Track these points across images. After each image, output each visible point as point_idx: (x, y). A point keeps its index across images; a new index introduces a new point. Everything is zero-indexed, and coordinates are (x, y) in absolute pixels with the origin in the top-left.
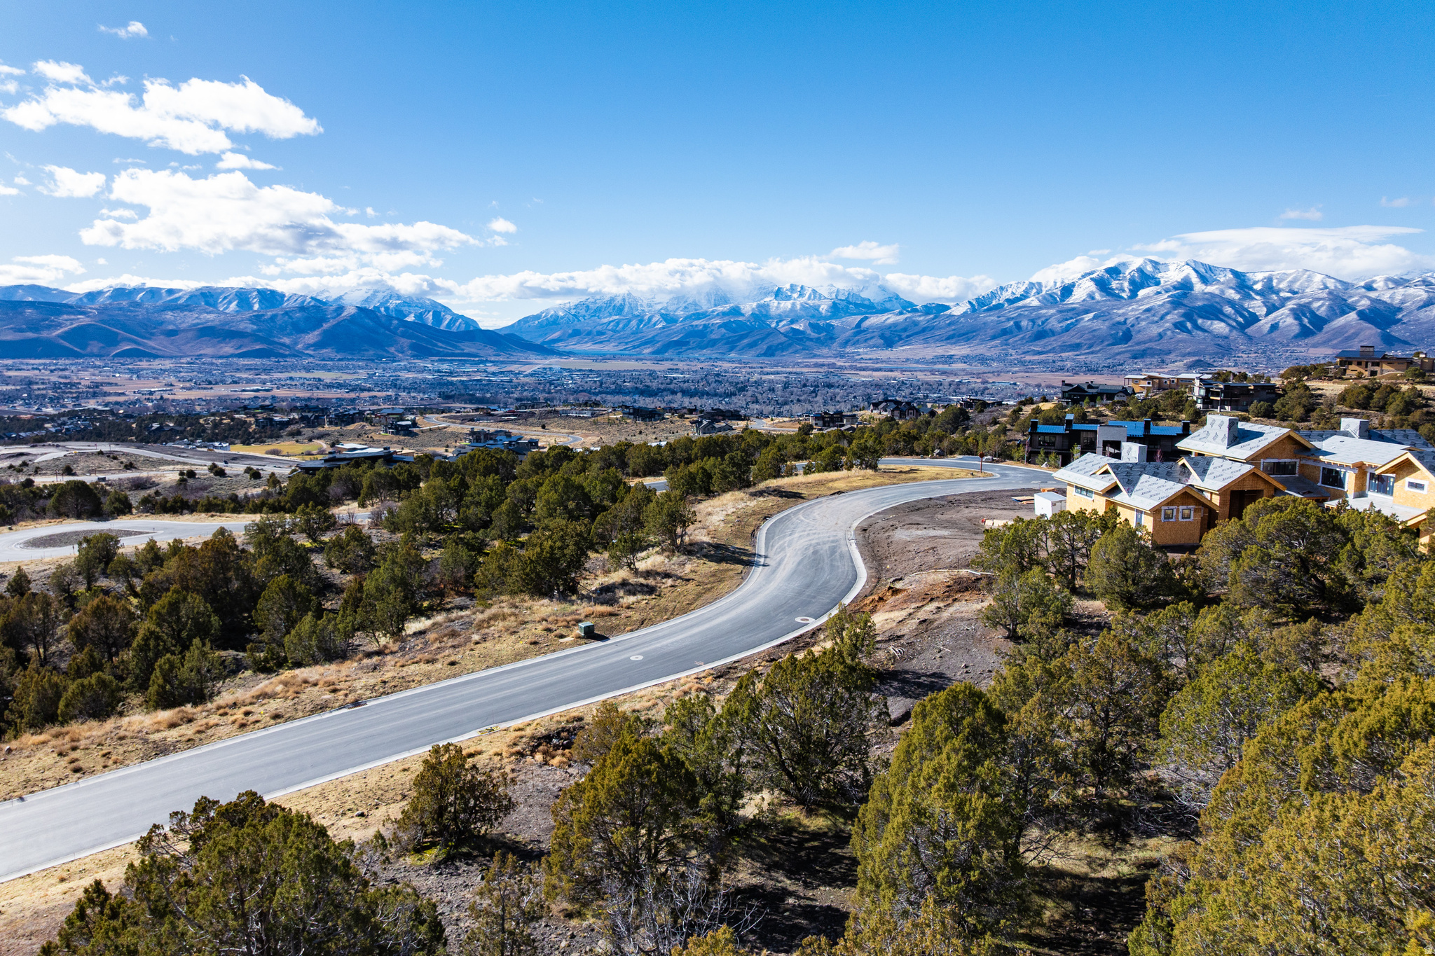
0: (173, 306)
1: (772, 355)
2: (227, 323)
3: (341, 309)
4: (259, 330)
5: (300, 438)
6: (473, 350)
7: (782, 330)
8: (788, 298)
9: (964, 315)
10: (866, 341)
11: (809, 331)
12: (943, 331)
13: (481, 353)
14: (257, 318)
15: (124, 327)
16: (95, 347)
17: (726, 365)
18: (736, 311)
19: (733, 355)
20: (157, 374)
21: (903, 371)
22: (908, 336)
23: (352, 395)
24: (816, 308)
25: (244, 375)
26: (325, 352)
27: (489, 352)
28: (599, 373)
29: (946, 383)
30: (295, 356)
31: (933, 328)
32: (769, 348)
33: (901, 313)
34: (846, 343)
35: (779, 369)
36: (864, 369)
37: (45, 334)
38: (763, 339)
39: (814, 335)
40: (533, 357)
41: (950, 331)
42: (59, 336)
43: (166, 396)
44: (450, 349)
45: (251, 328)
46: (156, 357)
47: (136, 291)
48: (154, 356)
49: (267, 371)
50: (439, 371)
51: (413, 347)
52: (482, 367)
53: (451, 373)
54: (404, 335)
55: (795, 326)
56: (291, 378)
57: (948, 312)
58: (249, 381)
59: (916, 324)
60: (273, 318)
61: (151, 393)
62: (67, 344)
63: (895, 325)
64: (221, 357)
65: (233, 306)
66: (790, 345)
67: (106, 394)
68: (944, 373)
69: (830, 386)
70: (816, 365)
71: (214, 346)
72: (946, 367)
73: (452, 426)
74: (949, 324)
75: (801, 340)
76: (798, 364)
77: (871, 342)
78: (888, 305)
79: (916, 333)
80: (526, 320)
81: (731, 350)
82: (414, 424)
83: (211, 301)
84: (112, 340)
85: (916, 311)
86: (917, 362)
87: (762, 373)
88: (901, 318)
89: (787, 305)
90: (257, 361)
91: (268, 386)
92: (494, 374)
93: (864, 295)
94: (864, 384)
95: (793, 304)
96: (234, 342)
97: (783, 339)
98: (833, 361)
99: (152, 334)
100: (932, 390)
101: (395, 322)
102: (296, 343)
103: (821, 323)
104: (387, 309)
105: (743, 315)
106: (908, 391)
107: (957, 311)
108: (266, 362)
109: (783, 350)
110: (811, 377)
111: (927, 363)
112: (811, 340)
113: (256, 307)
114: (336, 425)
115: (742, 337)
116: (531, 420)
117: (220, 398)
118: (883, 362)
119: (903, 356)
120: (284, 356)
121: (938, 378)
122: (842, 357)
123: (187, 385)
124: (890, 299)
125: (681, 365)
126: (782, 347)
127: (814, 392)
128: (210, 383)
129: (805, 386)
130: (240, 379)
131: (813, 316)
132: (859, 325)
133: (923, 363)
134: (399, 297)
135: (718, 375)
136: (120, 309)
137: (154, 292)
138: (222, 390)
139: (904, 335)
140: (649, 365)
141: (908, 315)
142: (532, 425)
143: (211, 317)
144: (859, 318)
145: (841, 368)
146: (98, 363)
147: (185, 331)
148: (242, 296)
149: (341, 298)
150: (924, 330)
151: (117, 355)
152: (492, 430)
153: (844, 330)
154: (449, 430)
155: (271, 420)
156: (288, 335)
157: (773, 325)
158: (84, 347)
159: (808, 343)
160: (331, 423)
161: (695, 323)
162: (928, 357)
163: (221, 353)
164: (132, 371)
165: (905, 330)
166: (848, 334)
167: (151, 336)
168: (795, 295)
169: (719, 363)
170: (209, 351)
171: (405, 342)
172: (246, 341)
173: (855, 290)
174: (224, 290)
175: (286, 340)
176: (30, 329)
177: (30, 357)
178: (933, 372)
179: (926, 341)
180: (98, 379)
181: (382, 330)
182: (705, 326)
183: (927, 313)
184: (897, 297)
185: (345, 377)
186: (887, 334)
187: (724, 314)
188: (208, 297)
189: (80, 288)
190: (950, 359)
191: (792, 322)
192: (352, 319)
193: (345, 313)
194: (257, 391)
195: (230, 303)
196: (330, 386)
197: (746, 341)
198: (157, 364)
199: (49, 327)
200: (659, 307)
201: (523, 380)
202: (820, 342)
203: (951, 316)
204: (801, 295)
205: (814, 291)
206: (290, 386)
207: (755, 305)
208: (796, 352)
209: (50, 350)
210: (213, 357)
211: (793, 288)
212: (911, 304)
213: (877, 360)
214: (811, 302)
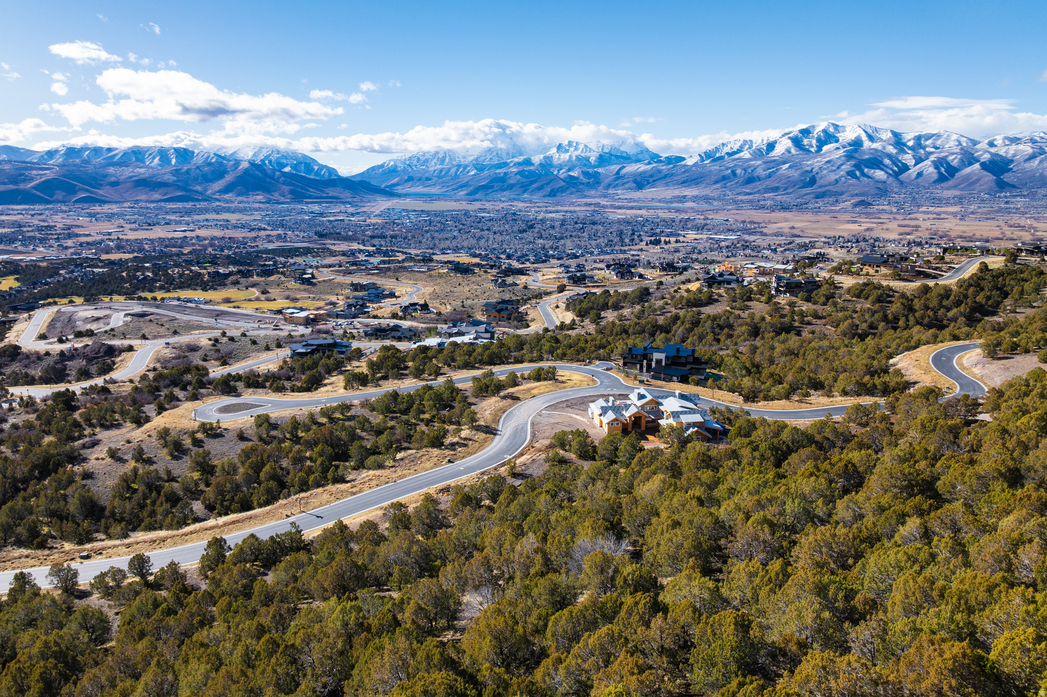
0: (111, 163)
1: (555, 196)
2: (154, 176)
3: (237, 163)
4: (178, 181)
6: (335, 194)
7: (562, 177)
8: (567, 151)
9: (695, 165)
10: (623, 184)
11: (581, 177)
12: (679, 177)
13: (342, 196)
14: (176, 172)
15: (79, 180)
16: (59, 195)
17: (521, 205)
18: (528, 162)
19: (525, 196)
20: (110, 217)
21: (648, 208)
22: (654, 181)
24: (587, 159)
25: (173, 218)
26: (227, 196)
27: (346, 195)
28: (428, 213)
29: (677, 220)
30: (206, 200)
31: (672, 174)
32: (552, 191)
33: (649, 163)
34: (608, 186)
35: (559, 208)
36: (620, 208)
37: (22, 186)
38: (547, 184)
39: (585, 180)
40: (379, 198)
41: (684, 177)
42: (33, 187)
44: (319, 194)
45: (171, 178)
46: (105, 202)
47: (84, 149)
48: (102, 202)
49: (189, 213)
50: (312, 212)
51: (291, 192)
52: (343, 208)
53: (321, 214)
54: (284, 183)
55: (572, 174)
56: (207, 220)
57: (683, 163)
58: (177, 222)
59: (660, 171)
60: (188, 171)
61: (109, 234)
62: (39, 193)
63: (644, 172)
64: (152, 202)
65: (156, 160)
66: (568, 188)
68: (678, 211)
69: (594, 223)
70: (587, 205)
71: (147, 193)
72: (680, 205)
73: (338, 278)
74: (684, 172)
75: (576, 184)
76: (572, 204)
77: (627, 186)
78: (640, 157)
79: (660, 179)
80: (373, 168)
81: (525, 192)
83: (140, 157)
84: (71, 190)
85: (660, 161)
86: (660, 201)
87: (546, 212)
88: (649, 167)
89: (565, 157)
90: (179, 205)
91: (192, 227)
92: (352, 215)
93: (622, 149)
94: (619, 222)
95: (570, 156)
96: (161, 190)
97: (562, 184)
98: (598, 200)
99: (101, 185)
100: (667, 226)
101: (278, 173)
102: (206, 190)
103: (591, 171)
104: (270, 162)
105: (533, 165)
106: (649, 227)
107: (690, 162)
108: (189, 205)
109: (562, 192)
110: (581, 215)
111: (667, 202)
112: (583, 184)
113: (173, 161)
115: (532, 183)
116: (389, 274)
117: (158, 237)
118: (634, 201)
119: (650, 196)
120: (198, 200)
121: (673, 215)
122: (605, 197)
123: (133, 226)
124: (642, 152)
125: (488, 205)
126: (562, 190)
127: (582, 228)
128: (150, 225)
129: (576, 223)
131: (585, 165)
132: (618, 173)
133: (664, 202)
134: (278, 152)
135: (514, 214)
136: (75, 165)
137: (97, 151)
139: (651, 180)
140: (463, 206)
141: (655, 165)
142: (389, 277)
143: (142, 170)
144: (618, 167)
145: (604, 207)
146: (64, 208)
147: (124, 182)
148: (163, 153)
149: (236, 153)
150: (665, 176)
151: (75, 202)
153: (607, 176)
156: (200, 184)
157: (555, 173)
158: (52, 195)
159: (581, 187)
161: (498, 171)
162: (668, 197)
163: (152, 199)
164: (90, 215)
165: (652, 176)
166: (610, 179)
167: (100, 186)
168: (572, 149)
169: (515, 203)
170: (143, 197)
171: (286, 188)
172: (170, 189)
173: (616, 144)
174: (149, 148)
175: (198, 188)
176: (11, 183)
177: (13, 204)
178: (669, 210)
179: (667, 184)
181: (268, 180)
182: (506, 174)
183: (669, 164)
184: (647, 150)
185: (245, 218)
186: (639, 179)
187: (519, 164)
188: (137, 154)
190: (682, 199)
191: (569, 170)
192: (246, 172)
193: (241, 167)
195: (154, 158)
196: (236, 226)
197: (535, 185)
198: (107, 208)
199: (24, 181)
200: (471, 158)
202: (590, 186)
203: (685, 166)
204: (576, 149)
205: (586, 146)
206: (207, 227)
207: (542, 156)
208: (572, 194)
209: (27, 198)
210: (146, 201)
211: (570, 143)
212: (658, 156)
213: (631, 200)
214: (583, 155)
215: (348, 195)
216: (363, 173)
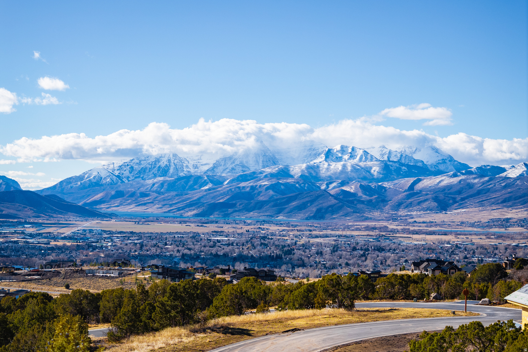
1: (322, 218)
6: (12, 211)
7: (332, 192)
8: (339, 159)
9: (521, 177)
10: (419, 203)
11: (360, 194)
12: (498, 194)
13: (21, 214)
17: (273, 228)
18: (285, 173)
19: (280, 218)
21: (457, 234)
22: (463, 199)
24: (368, 170)
27: (28, 213)
28: (140, 235)
29: (502, 247)
31: (488, 190)
32: (319, 211)
33: (455, 175)
34: (398, 206)
35: (329, 232)
36: (417, 233)
38: (312, 202)
39: (365, 197)
40: (72, 218)
41: (504, 194)
52: (20, 229)
55: (345, 188)
57: (504, 174)
59: (470, 186)
63: (449, 187)
66: (340, 208)
68: (499, 236)
69: (381, 249)
70: (367, 228)
72: (503, 230)
74: (505, 187)
75: (352, 202)
76: (348, 228)
77: (425, 205)
78: (442, 167)
79: (471, 196)
80: (69, 181)
81: (279, 212)
85: (471, 173)
86: (472, 225)
87: (311, 236)
88: (455, 180)
89: (337, 167)
92: (31, 236)
93: (417, 157)
94: (417, 248)
95: (344, 166)
97: (334, 201)
98: (385, 224)
100: (487, 254)
103: (373, 185)
105: (292, 177)
106: (461, 255)
107: (513, 173)
109: (333, 212)
110: (361, 241)
111: (483, 227)
112: (363, 202)
115: (290, 200)
118: (436, 225)
119: (458, 219)
121: (494, 242)
122: (395, 220)
124: (444, 161)
125: (227, 228)
126: (333, 210)
127: (363, 255)
129: (354, 249)
131: (364, 178)
132: (412, 187)
133: (478, 226)
135: (264, 238)
139: (458, 198)
140: (193, 228)
141: (463, 177)
144: (412, 180)
145: (393, 231)
150: (479, 193)
153: (396, 192)
157: (323, 187)
159: (360, 206)
161: (243, 184)
162: (484, 220)
165: (459, 192)
166: (400, 196)
168: (346, 157)
169: (266, 226)
173: (408, 152)
178: (488, 236)
179: (481, 204)
182: (253, 188)
183: (482, 176)
184: (451, 159)
186: (441, 196)
187: (272, 175)
190: (506, 223)
191: (343, 183)
197: (294, 204)
200: (206, 168)
201: (61, 243)
202: (372, 205)
203: (506, 178)
204: (352, 156)
205: (366, 153)
207: (304, 166)
208: (346, 215)
211: (343, 150)
212: (465, 166)
213: (431, 224)
214: (362, 164)
215: (30, 213)
216: (55, 187)
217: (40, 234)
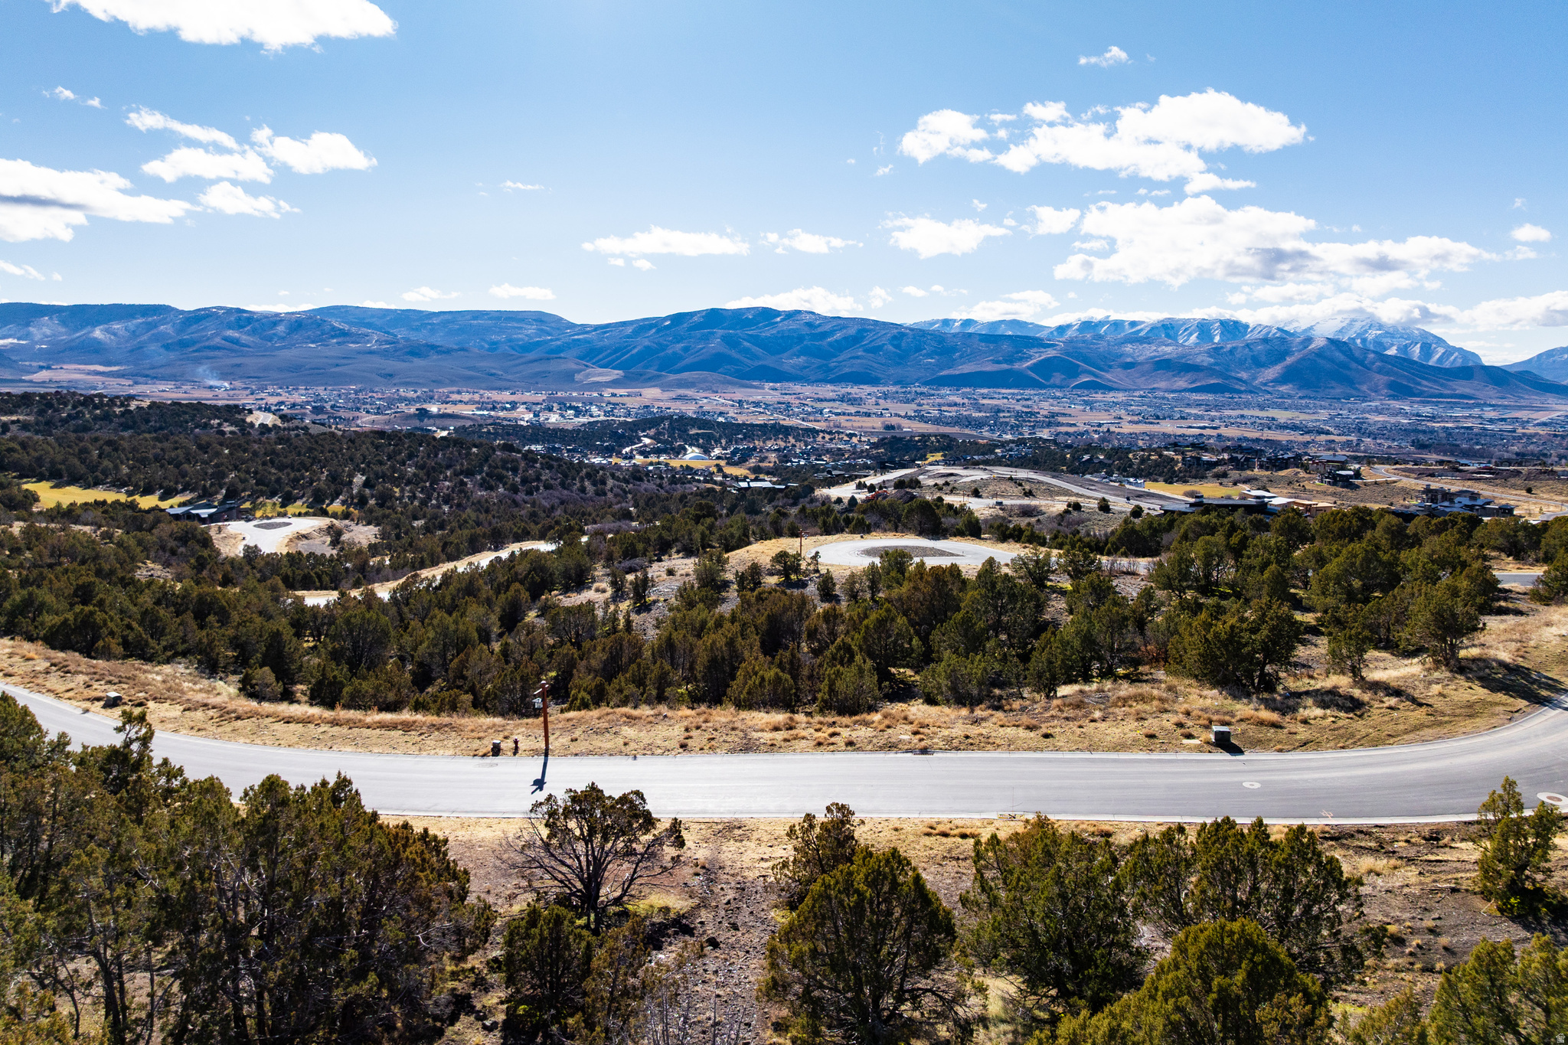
0: (1135, 339)
2: (1183, 356)
3: (1309, 340)
4: (1216, 364)
5: (1224, 481)
6: (1467, 391)
13: (1478, 394)
14: (1217, 351)
15: (1086, 360)
16: (1058, 378)
20: (1109, 406)
23: (1307, 438)
25: (1193, 411)
26: (1283, 389)
27: (1490, 393)
30: (1251, 392)
37: (1017, 366)
40: (1551, 400)
42: (1028, 368)
43: (1113, 429)
44: (1437, 389)
45: (1205, 360)
46: (1111, 389)
47: (1101, 324)
48: (1108, 389)
49: (1218, 407)
50: (1418, 415)
51: (1391, 386)
52: (1476, 412)
53: (1433, 418)
54: (1380, 371)
56: (1242, 416)
58: (1197, 417)
60: (1232, 351)
61: (1100, 425)
62: (1034, 375)
64: (1173, 391)
65: (1193, 338)
67: (1059, 424)
71: (1168, 379)
73: (1405, 480)
80: (1550, 354)
82: (1358, 475)
83: (1171, 333)
84: (1072, 371)
90: (1210, 397)
91: (1217, 423)
92: (1491, 421)
96: (1189, 376)
99: (1110, 367)
101: (1372, 356)
102: (1255, 378)
104: (1364, 341)
108: (1220, 398)
113: (1217, 339)
114: (1267, 469)
116: (1512, 480)
117: (1164, 434)
120: (1240, 392)
123: (1136, 418)
128: (1158, 418)
130: (1189, 414)
134: (1380, 327)
136: (1084, 342)
137: (1117, 325)
138: (1168, 427)
142: (1514, 486)
143: (1169, 349)
146: (1058, 394)
147: (1141, 364)
148: (1204, 328)
149: (1311, 328)
151: (1077, 387)
152: (1454, 489)
154: (1399, 485)
155: (1199, 459)
156: (1246, 369)
158: (1048, 378)
160: (1261, 467)
163: (1175, 387)
164: (1086, 403)
167: (1109, 368)
170: (1163, 385)
171: (1381, 379)
172: (1201, 375)
174: (1185, 321)
175: (1244, 375)
176: (1006, 361)
177: (1003, 387)
180: (1056, 409)
181: (1354, 365)
185: (1303, 417)
188: (1168, 329)
189: (1053, 322)
192: (1320, 353)
193: (1313, 346)
194: (1204, 428)
195: (1191, 334)
196: (1283, 427)
198: (1110, 397)
199: (1021, 359)
201: (1531, 430)
206: (1239, 425)
209: (1019, 380)
210: (1166, 391)
215: (1492, 393)
216: (1530, 360)
217: (1502, 420)
